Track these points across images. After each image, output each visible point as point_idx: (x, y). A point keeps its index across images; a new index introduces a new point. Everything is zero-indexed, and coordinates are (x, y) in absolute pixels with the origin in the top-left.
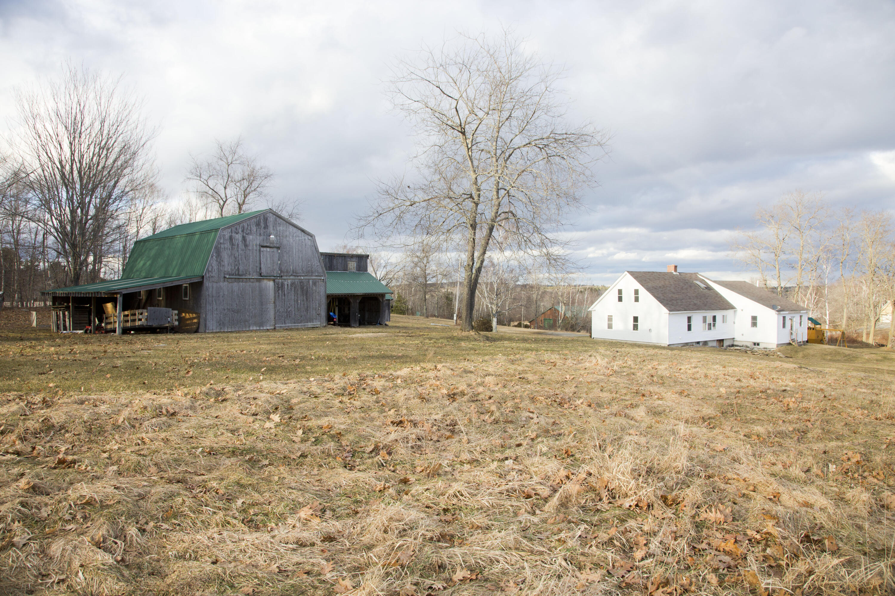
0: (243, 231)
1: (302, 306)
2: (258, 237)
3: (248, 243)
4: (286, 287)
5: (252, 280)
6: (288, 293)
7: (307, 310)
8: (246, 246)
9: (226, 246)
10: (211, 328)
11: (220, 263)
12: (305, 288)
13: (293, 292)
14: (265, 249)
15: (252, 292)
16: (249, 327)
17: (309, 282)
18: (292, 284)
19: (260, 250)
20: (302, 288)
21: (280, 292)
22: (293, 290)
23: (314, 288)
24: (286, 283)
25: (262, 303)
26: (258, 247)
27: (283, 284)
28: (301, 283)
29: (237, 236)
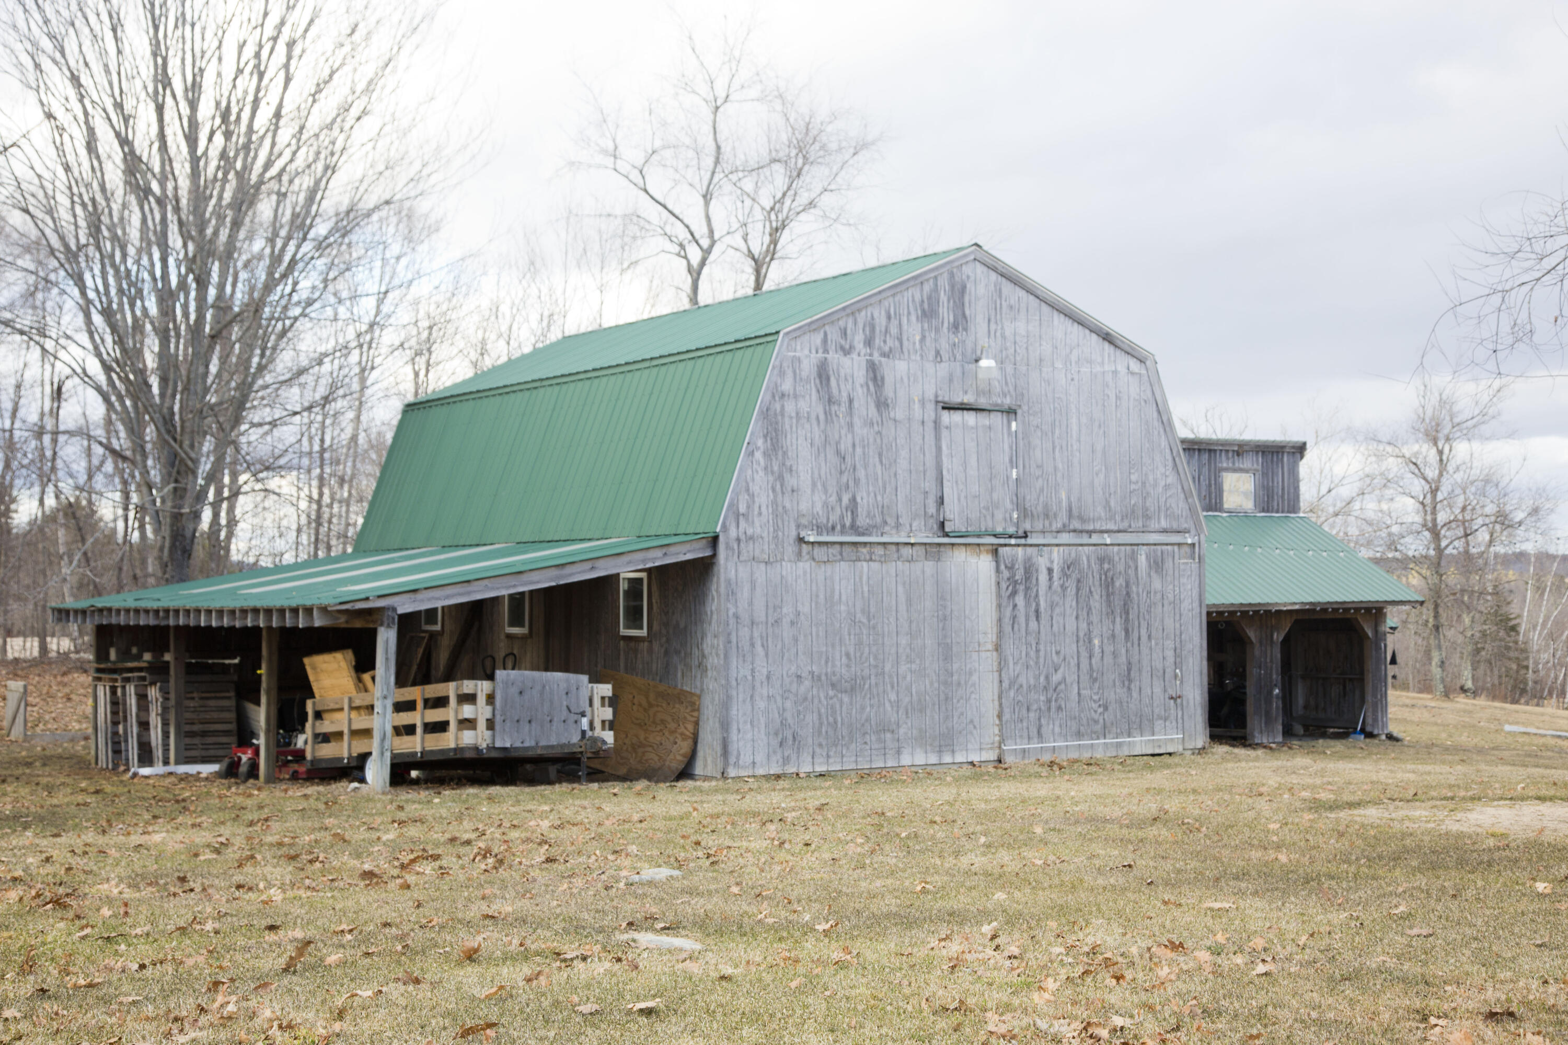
0: (869, 342)
1: (1108, 659)
2: (930, 367)
3: (888, 391)
4: (1043, 577)
5: (906, 551)
6: (1052, 606)
7: (1128, 679)
8: (882, 404)
9: (803, 405)
10: (746, 759)
11: (781, 478)
12: (1119, 582)
13: (1070, 601)
14: (957, 416)
15: (909, 602)
16: (899, 752)
17: (1133, 557)
18: (1069, 566)
19: (937, 423)
20: (1108, 583)
21: (1020, 600)
22: (1071, 591)
23: (1157, 584)
24: (1042, 563)
25: (946, 652)
26: (930, 407)
27: (1030, 570)
28: (1101, 560)
29: (846, 361)
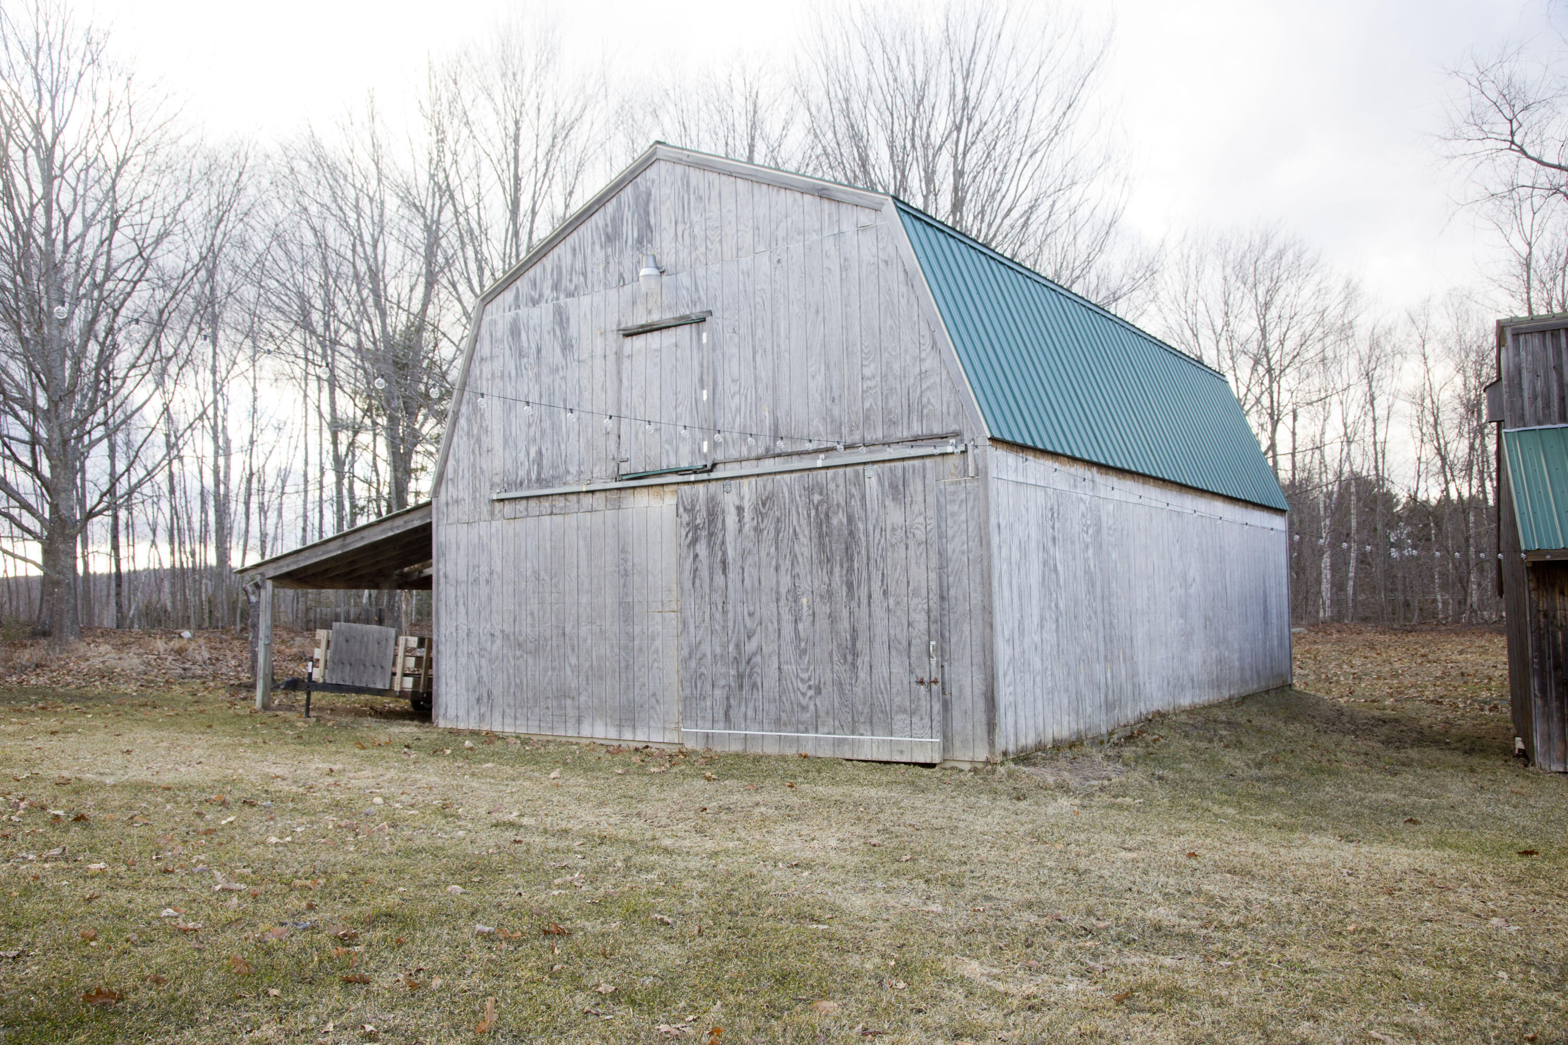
0: (556, 287)
1: (823, 624)
2: (612, 293)
3: (573, 331)
4: (731, 519)
5: (587, 500)
6: (744, 555)
7: (850, 653)
8: (567, 346)
9: (497, 365)
11: (479, 440)
12: (839, 519)
13: (767, 547)
14: (639, 341)
15: (590, 555)
16: (579, 721)
17: (859, 482)
18: (765, 503)
19: (618, 355)
20: (822, 524)
21: (702, 549)
22: (769, 535)
23: (895, 516)
24: (729, 501)
25: (626, 612)
26: (612, 337)
27: (714, 512)
28: (809, 490)
29: (535, 312)
